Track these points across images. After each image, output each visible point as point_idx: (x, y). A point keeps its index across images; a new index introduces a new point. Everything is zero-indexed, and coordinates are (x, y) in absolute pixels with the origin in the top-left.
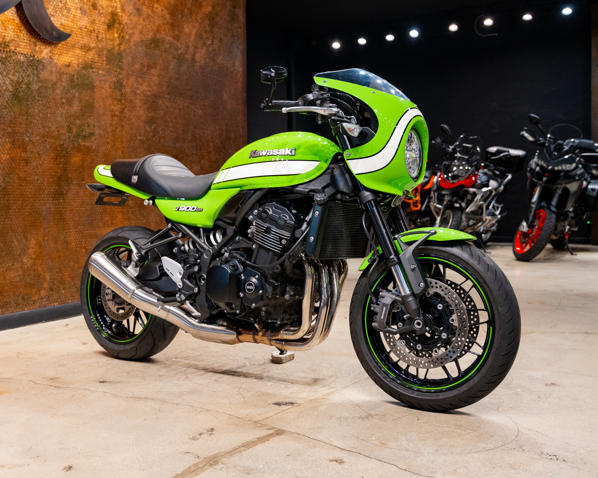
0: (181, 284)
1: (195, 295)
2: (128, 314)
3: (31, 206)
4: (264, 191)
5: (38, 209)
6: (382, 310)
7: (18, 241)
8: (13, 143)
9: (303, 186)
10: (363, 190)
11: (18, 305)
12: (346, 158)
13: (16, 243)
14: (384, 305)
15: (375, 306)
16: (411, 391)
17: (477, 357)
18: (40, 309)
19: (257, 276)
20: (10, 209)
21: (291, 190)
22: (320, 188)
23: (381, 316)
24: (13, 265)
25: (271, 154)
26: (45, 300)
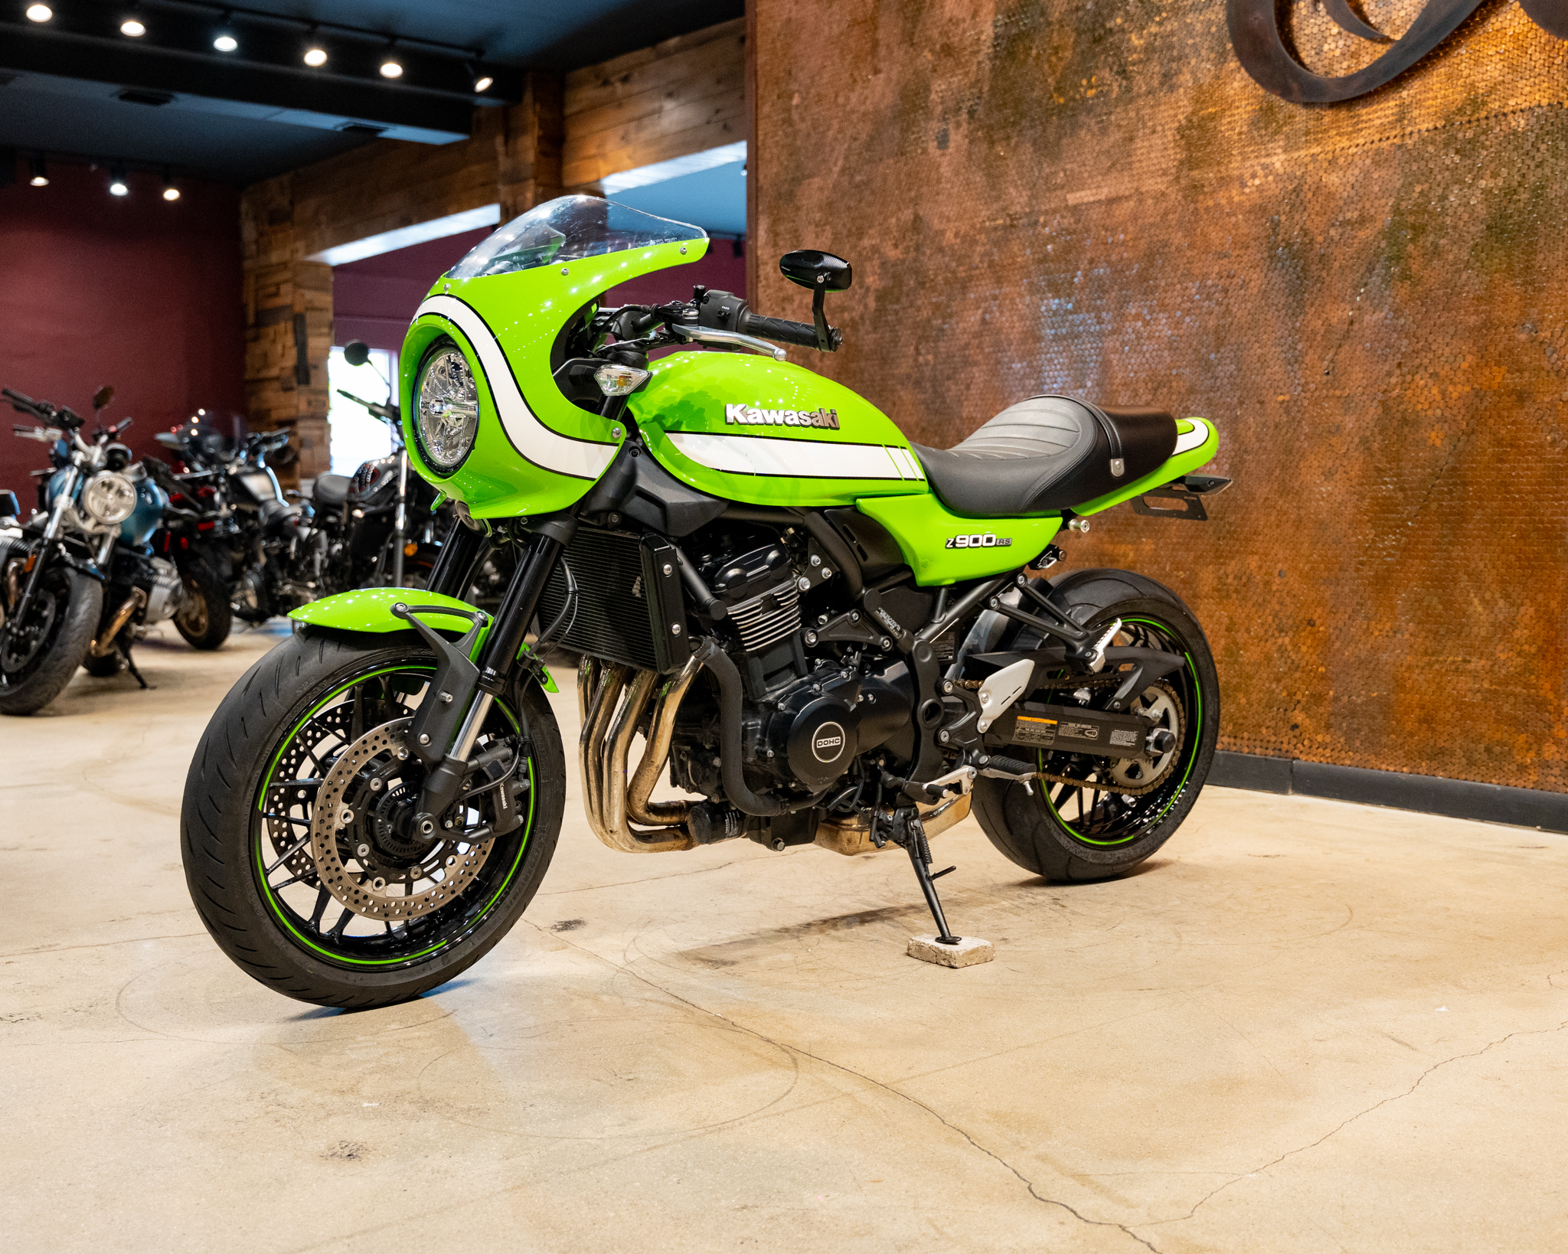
3: (1529, 514)
5: (1551, 522)
7: (1483, 600)
8: (1482, 353)
11: (1471, 763)
13: (1480, 609)
18: (1537, 791)
20: (1464, 520)
24: (1465, 661)
26: (1556, 771)
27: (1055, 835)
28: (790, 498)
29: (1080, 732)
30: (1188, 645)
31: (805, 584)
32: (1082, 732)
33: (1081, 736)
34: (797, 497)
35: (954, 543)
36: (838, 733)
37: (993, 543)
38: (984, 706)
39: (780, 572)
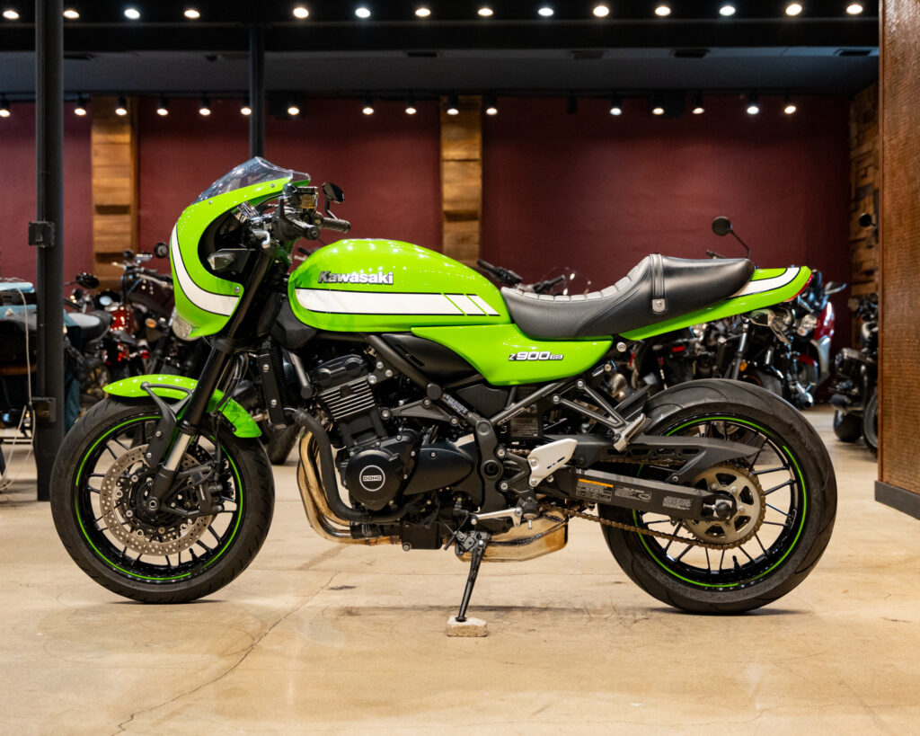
27: (651, 572)
28: (348, 326)
29: (634, 495)
30: (784, 440)
31: (373, 379)
32: (637, 495)
33: (634, 498)
34: (353, 326)
35: (515, 358)
36: (379, 473)
37: (547, 358)
38: (533, 469)
39: (353, 372)
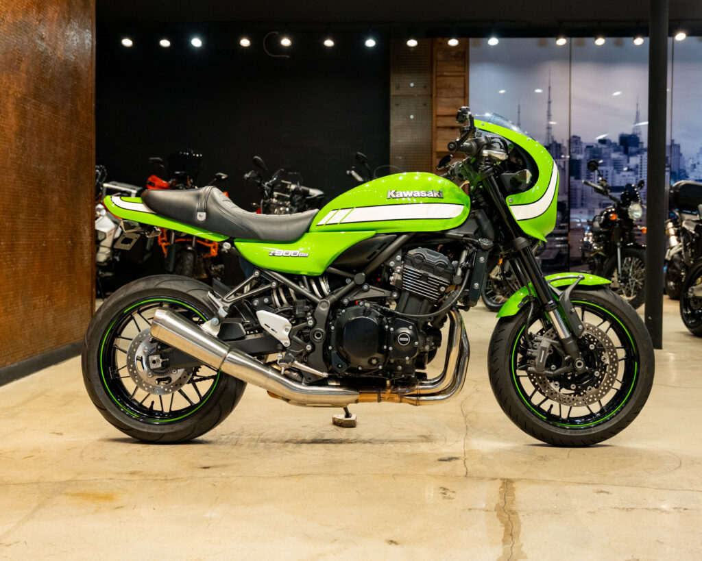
0: (288, 342)
1: (308, 353)
2: (176, 385)
4: (411, 235)
6: (541, 353)
9: (456, 231)
10: (517, 237)
12: (508, 204)
14: (543, 348)
15: (532, 350)
16: (563, 431)
17: (616, 391)
19: (411, 327)
21: (441, 234)
22: (472, 233)
23: (540, 359)
25: (419, 195)
